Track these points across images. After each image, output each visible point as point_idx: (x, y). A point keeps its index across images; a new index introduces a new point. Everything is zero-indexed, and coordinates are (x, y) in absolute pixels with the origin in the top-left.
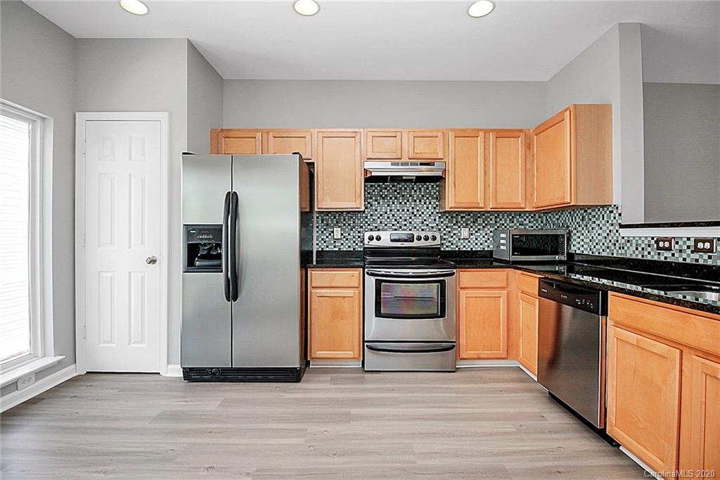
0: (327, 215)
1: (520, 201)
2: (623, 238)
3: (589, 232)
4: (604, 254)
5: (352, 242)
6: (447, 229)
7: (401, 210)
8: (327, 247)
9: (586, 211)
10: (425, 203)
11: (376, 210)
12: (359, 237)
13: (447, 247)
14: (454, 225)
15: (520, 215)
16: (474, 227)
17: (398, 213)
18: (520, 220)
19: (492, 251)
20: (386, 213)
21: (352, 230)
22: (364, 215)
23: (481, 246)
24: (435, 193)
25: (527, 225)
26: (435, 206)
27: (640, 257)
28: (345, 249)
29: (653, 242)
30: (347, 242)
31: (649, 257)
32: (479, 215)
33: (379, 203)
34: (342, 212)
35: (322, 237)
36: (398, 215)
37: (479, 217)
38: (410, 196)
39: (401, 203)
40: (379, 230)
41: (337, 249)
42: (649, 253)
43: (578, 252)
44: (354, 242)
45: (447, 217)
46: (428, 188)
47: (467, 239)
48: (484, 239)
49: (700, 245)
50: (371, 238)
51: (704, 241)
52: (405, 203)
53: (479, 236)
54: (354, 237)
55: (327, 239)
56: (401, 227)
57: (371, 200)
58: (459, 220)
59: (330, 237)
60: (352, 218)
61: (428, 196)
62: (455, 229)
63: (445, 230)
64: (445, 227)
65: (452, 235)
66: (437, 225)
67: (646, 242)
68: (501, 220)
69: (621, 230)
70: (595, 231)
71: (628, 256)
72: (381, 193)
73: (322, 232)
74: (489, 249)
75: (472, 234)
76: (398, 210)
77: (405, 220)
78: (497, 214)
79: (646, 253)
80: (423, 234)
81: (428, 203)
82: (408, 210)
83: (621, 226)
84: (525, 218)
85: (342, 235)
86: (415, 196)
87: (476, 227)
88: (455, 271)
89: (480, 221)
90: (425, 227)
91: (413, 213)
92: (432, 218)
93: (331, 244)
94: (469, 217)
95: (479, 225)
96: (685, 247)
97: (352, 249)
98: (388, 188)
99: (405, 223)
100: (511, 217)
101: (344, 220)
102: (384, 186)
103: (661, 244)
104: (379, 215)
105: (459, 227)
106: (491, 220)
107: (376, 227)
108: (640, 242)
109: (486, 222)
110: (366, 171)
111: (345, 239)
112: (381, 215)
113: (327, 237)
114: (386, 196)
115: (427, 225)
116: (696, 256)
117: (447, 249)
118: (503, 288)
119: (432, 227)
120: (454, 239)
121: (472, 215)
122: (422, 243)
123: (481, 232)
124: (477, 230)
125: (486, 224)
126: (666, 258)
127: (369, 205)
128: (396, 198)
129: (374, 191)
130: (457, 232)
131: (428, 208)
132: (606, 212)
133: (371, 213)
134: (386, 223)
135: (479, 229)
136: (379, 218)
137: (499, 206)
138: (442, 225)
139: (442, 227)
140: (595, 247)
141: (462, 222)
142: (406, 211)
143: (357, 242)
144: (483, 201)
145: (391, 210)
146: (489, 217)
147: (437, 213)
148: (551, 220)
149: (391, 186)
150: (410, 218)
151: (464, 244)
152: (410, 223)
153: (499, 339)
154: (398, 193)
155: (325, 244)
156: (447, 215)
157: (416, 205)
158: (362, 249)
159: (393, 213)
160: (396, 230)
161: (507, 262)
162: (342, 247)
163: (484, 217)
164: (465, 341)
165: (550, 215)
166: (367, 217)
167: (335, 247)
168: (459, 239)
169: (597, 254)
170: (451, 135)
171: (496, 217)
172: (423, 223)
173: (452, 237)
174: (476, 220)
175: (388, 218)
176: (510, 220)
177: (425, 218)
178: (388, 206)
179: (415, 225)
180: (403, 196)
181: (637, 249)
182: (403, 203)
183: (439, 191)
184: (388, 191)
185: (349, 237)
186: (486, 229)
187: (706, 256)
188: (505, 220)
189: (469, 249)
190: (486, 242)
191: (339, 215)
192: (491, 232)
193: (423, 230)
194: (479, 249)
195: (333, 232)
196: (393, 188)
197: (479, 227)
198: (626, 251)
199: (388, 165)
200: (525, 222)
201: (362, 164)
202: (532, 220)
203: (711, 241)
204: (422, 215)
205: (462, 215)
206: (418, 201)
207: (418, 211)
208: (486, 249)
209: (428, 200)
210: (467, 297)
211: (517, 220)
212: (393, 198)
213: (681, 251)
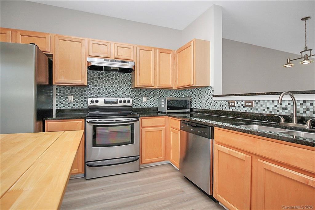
0: (64, 88)
1: (171, 84)
2: (214, 101)
3: (199, 99)
4: (206, 108)
5: (80, 104)
6: (136, 97)
7: (111, 87)
8: (64, 106)
9: (198, 89)
10: (124, 83)
11: (96, 86)
12: (85, 101)
13: (136, 106)
14: (139, 95)
15: (170, 91)
16: (149, 96)
17: (109, 88)
18: (170, 93)
19: (158, 108)
20: (102, 88)
21: (80, 97)
22: (88, 88)
23: (153, 106)
24: (129, 78)
25: (173, 95)
26: (129, 85)
27: (221, 110)
28: (76, 108)
29: (227, 103)
30: (77, 104)
31: (225, 110)
32: (151, 90)
33: (97, 82)
34: (74, 86)
35: (60, 101)
36: (109, 89)
37: (151, 91)
38: (116, 79)
39: (111, 83)
40: (98, 97)
41: (71, 108)
42: (225, 108)
43: (195, 108)
44: (82, 104)
45: (136, 91)
46: (126, 76)
47: (146, 102)
48: (154, 102)
49: (247, 104)
50: (92, 101)
51: (249, 102)
52: (113, 83)
53: (151, 101)
54: (82, 101)
55: (64, 102)
56: (111, 96)
57: (93, 80)
58: (142, 92)
59: (65, 101)
60: (80, 90)
61: (126, 80)
62: (140, 97)
63: (134, 97)
64: (135, 96)
65: (138, 100)
66: (131, 95)
67: (224, 103)
68: (162, 93)
69: (213, 98)
70: (202, 98)
71: (217, 109)
72: (99, 77)
73: (60, 98)
74: (156, 107)
75: (148, 100)
76: (109, 87)
77: (113, 92)
78: (160, 90)
79: (224, 108)
80: (123, 99)
81: (125, 83)
82: (115, 87)
83: (214, 96)
84: (172, 92)
85: (74, 99)
86: (119, 79)
87: (150, 96)
88: (139, 118)
89: (152, 93)
90: (124, 96)
91: (117, 88)
92: (128, 91)
93: (66, 105)
94: (147, 91)
95: (151, 95)
96: (241, 105)
97: (80, 108)
98: (103, 74)
99: (113, 93)
100: (166, 92)
101: (76, 91)
102: (100, 73)
103: (231, 104)
104: (98, 89)
105: (142, 96)
106: (157, 93)
107: (96, 95)
108: (221, 103)
109: (155, 94)
110: (88, 63)
111: (76, 102)
112: (99, 89)
113: (64, 101)
114: (102, 78)
115: (125, 95)
116: (246, 109)
117: (136, 107)
118: (163, 126)
119: (128, 96)
120: (139, 102)
121: (148, 90)
122: (122, 104)
123: (153, 98)
124: (150, 97)
125: (155, 95)
126: (232, 110)
127: (91, 83)
128: (108, 80)
129: (94, 75)
130: (141, 98)
131: (125, 86)
132: (207, 90)
133: (93, 87)
134: (102, 93)
135: (151, 97)
136: (97, 90)
137: (161, 86)
138: (133, 95)
139: (133, 96)
140: (202, 105)
141: (143, 94)
142: (113, 87)
143: (83, 104)
144: (153, 83)
145: (105, 86)
146: (156, 91)
147: (131, 88)
148: (183, 93)
149: (105, 73)
150: (116, 91)
151: (144, 105)
152: (116, 93)
153: (161, 151)
154: (109, 77)
155: (62, 105)
156: (136, 90)
157: (119, 84)
158: (87, 108)
159: (106, 88)
160: (108, 97)
161: (165, 113)
162: (74, 106)
163: (154, 91)
164: (144, 154)
165: (183, 91)
166: (90, 90)
167: (69, 106)
168: (142, 102)
169: (203, 108)
170: (138, 48)
171: (159, 92)
172: (123, 93)
173: (138, 101)
174: (150, 93)
175: (103, 90)
176: (166, 93)
177: (124, 91)
178: (103, 84)
179: (119, 95)
180: (112, 79)
181: (220, 106)
182: (112, 83)
183: (131, 77)
184: (103, 76)
185: (79, 101)
186: (155, 97)
187: (250, 109)
188: (164, 93)
189: (147, 107)
190: (155, 103)
191: (72, 88)
192: (157, 99)
193: (123, 97)
194: (152, 107)
195: (68, 98)
196: (106, 74)
197: (151, 96)
198: (215, 107)
199: (102, 60)
200: (172, 94)
201: (86, 58)
202: (175, 93)
203: (252, 102)
204: (123, 90)
205: (143, 90)
206: (120, 82)
207: (120, 87)
208: (155, 107)
209: (125, 82)
210: (145, 132)
211: (169, 93)
212: (106, 80)
213: (239, 107)
